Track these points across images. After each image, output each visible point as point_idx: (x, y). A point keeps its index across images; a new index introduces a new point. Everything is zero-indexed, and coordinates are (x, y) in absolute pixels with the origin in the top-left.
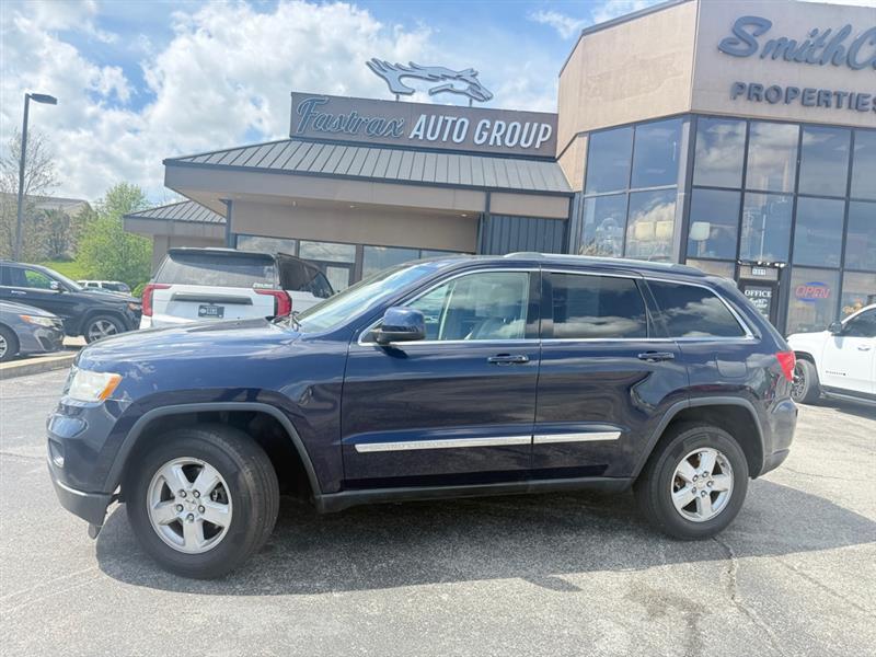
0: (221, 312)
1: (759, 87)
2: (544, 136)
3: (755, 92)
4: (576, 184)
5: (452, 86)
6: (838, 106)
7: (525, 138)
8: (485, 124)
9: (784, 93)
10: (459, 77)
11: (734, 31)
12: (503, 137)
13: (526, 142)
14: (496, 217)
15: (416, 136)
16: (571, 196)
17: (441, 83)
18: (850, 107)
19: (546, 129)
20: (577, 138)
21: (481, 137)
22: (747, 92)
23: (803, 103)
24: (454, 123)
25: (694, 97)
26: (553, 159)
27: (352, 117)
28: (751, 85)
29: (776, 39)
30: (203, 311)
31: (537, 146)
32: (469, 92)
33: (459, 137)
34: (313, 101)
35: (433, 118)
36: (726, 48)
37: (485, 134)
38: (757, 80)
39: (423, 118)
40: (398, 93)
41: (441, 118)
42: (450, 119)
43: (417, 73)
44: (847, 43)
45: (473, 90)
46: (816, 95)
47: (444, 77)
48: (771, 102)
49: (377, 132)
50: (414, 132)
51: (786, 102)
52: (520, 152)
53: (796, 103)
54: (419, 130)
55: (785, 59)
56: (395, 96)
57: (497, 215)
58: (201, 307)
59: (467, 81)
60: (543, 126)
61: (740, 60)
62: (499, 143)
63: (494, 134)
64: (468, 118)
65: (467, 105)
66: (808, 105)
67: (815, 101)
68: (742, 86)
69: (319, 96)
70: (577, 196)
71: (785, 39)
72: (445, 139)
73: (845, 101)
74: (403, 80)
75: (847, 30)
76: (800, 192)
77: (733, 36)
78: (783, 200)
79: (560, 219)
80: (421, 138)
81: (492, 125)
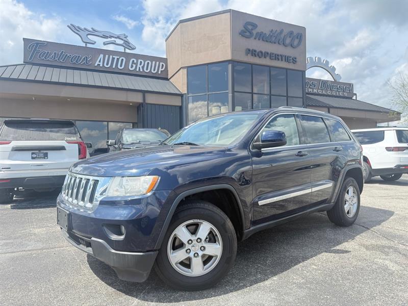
0: (46, 156)
1: (255, 51)
2: (162, 68)
3: (253, 53)
4: (183, 90)
5: (115, 41)
6: (282, 60)
7: (154, 68)
8: (133, 61)
9: (264, 54)
10: (118, 37)
11: (244, 27)
12: (143, 67)
13: (154, 70)
14: (148, 105)
15: (99, 65)
16: (182, 95)
17: (109, 39)
18: (285, 61)
19: (163, 65)
20: (182, 70)
21: (132, 67)
22: (251, 52)
23: (270, 58)
24: (118, 59)
25: (232, 53)
26: (167, 79)
27: (61, 54)
28: (252, 50)
29: (260, 32)
30: (34, 156)
31: (159, 73)
32: (124, 45)
33: (121, 66)
34: (37, 44)
35: (107, 56)
36: (242, 34)
37: (134, 66)
38: (255, 48)
39: (102, 56)
40: (86, 43)
41: (111, 57)
42: (116, 57)
43: (96, 33)
44: (282, 36)
45: (126, 44)
46: (274, 55)
47: (111, 37)
48: (260, 57)
49: (77, 61)
50: (97, 63)
51: (265, 57)
52: (151, 75)
53: (268, 58)
54: (100, 62)
55: (263, 40)
56: (85, 44)
57: (149, 104)
58: (32, 154)
59: (122, 39)
60: (161, 64)
61: (248, 39)
62: (141, 70)
63: (139, 66)
64: (125, 58)
65: (123, 51)
66: (272, 59)
67: (274, 58)
68: (249, 50)
69: (41, 41)
70: (184, 96)
71: (262, 32)
72: (114, 67)
73: (284, 58)
74: (89, 36)
75: (282, 31)
76: (272, 94)
77: (244, 29)
78: (266, 97)
79: (177, 106)
80: (101, 65)
81: (137, 61)
